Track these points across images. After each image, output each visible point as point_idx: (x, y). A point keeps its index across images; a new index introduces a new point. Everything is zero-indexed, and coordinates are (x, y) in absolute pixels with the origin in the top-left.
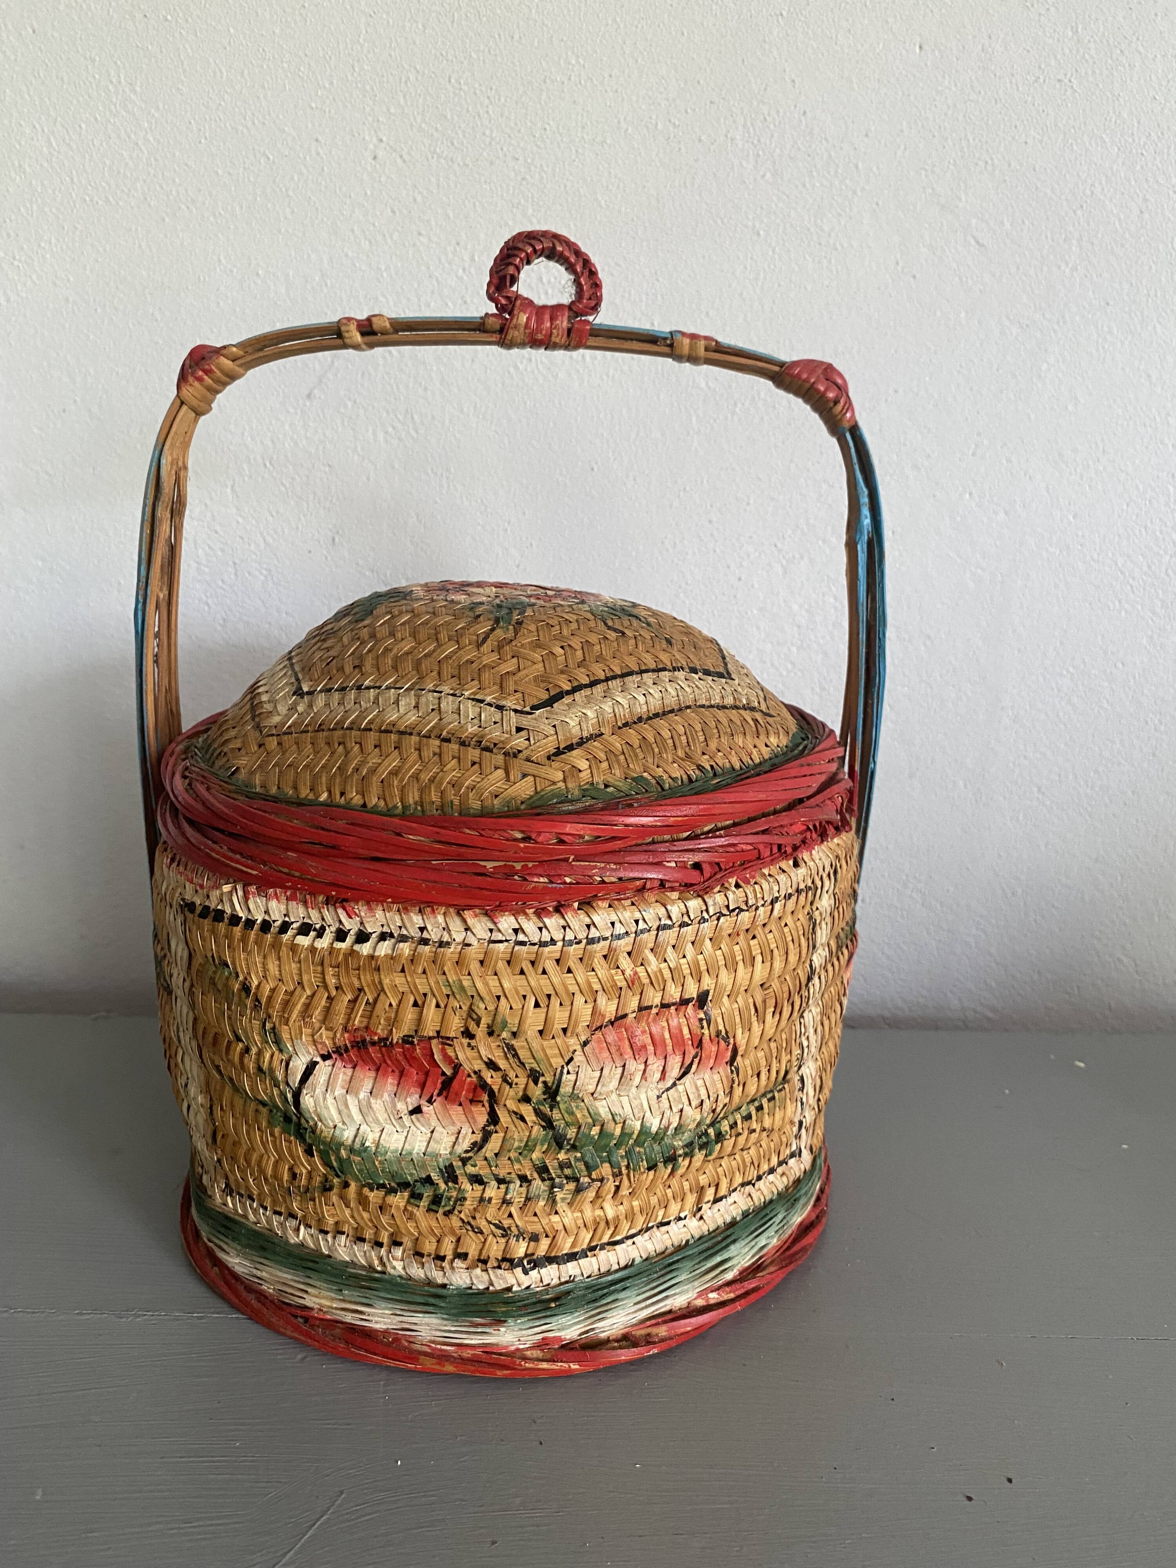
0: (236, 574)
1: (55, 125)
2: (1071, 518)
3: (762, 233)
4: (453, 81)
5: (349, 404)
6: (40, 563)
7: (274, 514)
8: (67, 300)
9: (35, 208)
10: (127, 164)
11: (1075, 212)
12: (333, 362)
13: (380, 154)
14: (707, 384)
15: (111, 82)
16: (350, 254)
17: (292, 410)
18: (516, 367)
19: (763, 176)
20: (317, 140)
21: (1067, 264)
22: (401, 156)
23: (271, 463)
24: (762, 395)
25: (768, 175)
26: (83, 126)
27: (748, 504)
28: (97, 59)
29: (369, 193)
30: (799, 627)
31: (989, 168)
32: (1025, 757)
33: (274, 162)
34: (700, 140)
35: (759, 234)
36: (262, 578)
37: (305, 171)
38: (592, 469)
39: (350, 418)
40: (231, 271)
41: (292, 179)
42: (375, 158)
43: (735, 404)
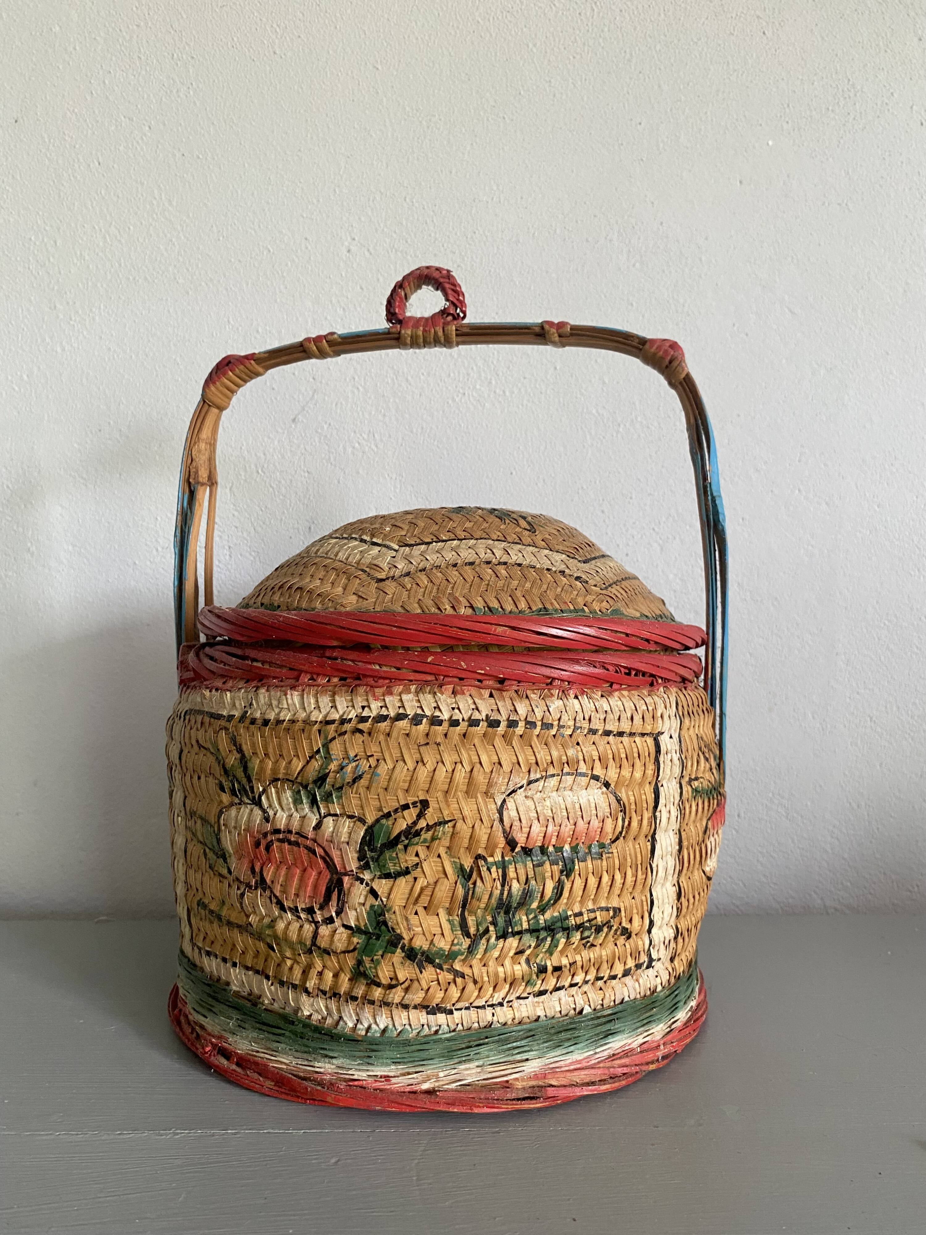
0: (230, 556)
1: (110, 227)
2: (876, 508)
3: (634, 304)
4: (407, 200)
5: (325, 427)
6: (70, 548)
7: (263, 509)
8: (109, 349)
9: (90, 284)
10: (163, 255)
11: (858, 291)
12: (313, 396)
13: (353, 248)
14: (597, 412)
15: (155, 198)
16: (329, 318)
17: (280, 430)
18: (454, 400)
19: (634, 265)
20: (306, 239)
21: (856, 326)
22: (368, 250)
23: (262, 471)
24: (639, 419)
25: (637, 265)
26: (131, 228)
27: (631, 498)
28: (145, 183)
29: (344, 275)
30: (675, 591)
31: (795, 261)
32: (858, 693)
33: (273, 253)
34: (587, 241)
35: (632, 305)
36: (252, 558)
37: (296, 260)
38: (512, 473)
39: (326, 436)
40: (238, 329)
41: (287, 265)
42: (349, 251)
43: (619, 425)
